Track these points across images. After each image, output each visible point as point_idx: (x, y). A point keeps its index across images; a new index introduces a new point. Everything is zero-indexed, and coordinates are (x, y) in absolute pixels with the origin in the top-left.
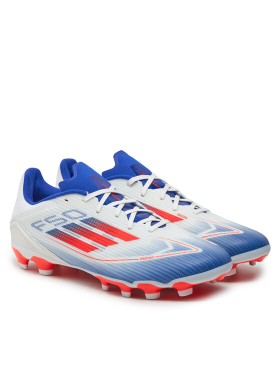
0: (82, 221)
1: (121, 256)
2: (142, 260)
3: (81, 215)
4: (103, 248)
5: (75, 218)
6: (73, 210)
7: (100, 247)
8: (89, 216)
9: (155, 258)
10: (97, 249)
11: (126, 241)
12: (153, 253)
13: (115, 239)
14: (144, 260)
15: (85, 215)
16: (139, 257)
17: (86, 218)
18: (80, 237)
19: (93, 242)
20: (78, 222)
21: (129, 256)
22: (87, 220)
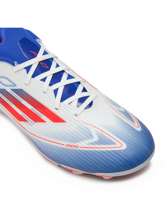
0: (12, 90)
1: (48, 137)
2: (68, 147)
3: (11, 84)
4: (32, 122)
5: (6, 86)
6: (4, 77)
7: (29, 120)
8: (18, 87)
9: (80, 149)
10: (27, 121)
11: (54, 122)
12: (78, 142)
13: (43, 117)
14: (70, 148)
15: (15, 85)
16: (65, 143)
17: (15, 88)
18: (12, 105)
19: (23, 113)
20: (8, 90)
21: (56, 139)
22: (16, 90)
